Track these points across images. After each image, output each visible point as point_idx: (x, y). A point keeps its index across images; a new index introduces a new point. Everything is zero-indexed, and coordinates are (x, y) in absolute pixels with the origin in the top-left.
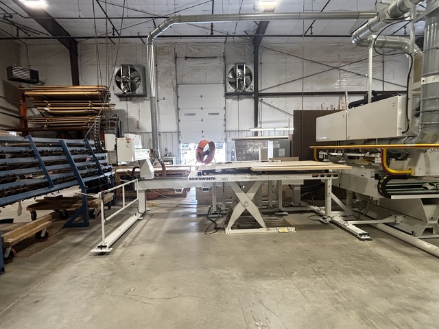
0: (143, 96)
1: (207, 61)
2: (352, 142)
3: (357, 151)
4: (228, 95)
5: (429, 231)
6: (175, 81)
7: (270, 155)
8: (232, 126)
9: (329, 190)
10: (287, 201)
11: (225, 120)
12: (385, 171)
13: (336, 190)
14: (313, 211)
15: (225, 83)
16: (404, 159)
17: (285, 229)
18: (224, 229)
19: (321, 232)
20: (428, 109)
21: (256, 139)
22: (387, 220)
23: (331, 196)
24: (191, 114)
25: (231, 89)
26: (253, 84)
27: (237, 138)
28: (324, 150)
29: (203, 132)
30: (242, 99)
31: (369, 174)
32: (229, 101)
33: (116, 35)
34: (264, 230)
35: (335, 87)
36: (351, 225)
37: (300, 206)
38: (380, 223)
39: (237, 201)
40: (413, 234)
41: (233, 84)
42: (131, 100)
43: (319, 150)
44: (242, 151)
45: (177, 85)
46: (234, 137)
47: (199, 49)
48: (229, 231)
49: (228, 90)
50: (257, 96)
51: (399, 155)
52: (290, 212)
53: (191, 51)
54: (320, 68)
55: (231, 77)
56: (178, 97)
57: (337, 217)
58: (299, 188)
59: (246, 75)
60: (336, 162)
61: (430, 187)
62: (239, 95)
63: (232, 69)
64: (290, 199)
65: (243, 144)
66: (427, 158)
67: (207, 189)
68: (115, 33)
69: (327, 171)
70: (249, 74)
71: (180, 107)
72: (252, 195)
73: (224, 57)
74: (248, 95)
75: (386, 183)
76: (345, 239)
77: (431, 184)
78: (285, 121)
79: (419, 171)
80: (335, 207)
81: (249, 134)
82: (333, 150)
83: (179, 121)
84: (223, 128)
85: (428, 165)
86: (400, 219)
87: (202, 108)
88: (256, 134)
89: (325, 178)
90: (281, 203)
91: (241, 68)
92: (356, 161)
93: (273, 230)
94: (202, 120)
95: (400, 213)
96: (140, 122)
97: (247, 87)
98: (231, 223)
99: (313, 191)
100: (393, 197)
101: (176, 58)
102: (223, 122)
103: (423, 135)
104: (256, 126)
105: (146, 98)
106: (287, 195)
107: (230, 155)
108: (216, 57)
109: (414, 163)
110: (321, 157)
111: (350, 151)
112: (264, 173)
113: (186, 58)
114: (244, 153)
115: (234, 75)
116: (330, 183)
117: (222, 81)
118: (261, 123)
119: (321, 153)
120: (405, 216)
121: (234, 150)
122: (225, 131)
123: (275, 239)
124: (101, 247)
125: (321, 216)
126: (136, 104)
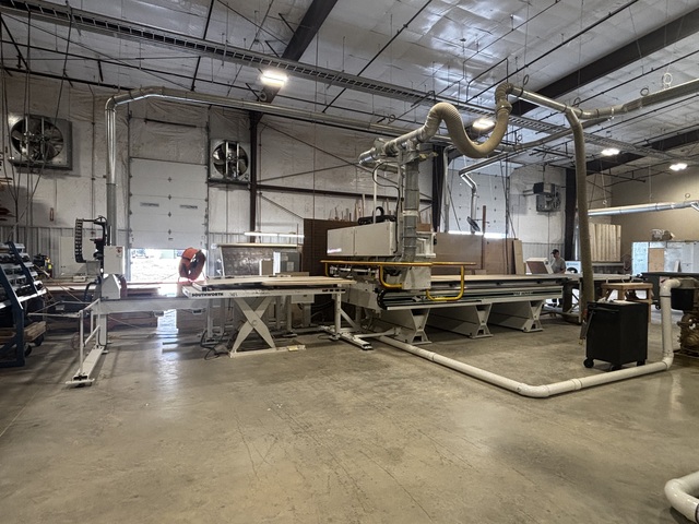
0: (66, 169)
1: (180, 129)
2: (361, 258)
3: (365, 267)
4: (211, 182)
5: (418, 339)
6: (126, 152)
7: (277, 268)
8: (217, 225)
9: (339, 306)
10: (296, 324)
11: (207, 217)
12: (383, 285)
13: (345, 306)
14: (323, 331)
15: (208, 164)
16: (397, 275)
17: (295, 348)
18: (227, 353)
19: (329, 348)
20: (408, 235)
21: (252, 247)
22: (388, 333)
23: (340, 313)
24: (150, 205)
25: (216, 174)
26: (248, 171)
27: (225, 243)
28: (335, 265)
29: (170, 232)
30: (232, 189)
31: (371, 288)
32: (213, 190)
33: (24, 68)
34: (273, 350)
35: (351, 188)
36: (357, 339)
37: (310, 327)
38: (382, 335)
39: (243, 320)
40: (406, 342)
41: (221, 168)
42: (39, 173)
43: (330, 265)
44: (232, 263)
45: (130, 158)
46: (220, 243)
47: (168, 111)
48: (234, 354)
49: (213, 176)
50: (254, 188)
51: (394, 271)
52: (299, 334)
53: (155, 111)
54: (332, 162)
55: (217, 157)
56: (130, 177)
57: (346, 333)
58: (309, 307)
59: (240, 158)
60: (345, 278)
61: (418, 300)
62: (228, 184)
63: (220, 147)
64: (299, 322)
65: (235, 252)
66: (412, 275)
67: (199, 311)
68: (22, 63)
69: (335, 286)
70: (244, 157)
71: (132, 191)
72: (261, 313)
73: (208, 129)
74: (242, 185)
75: (384, 295)
76: (350, 350)
77: (418, 297)
78: (291, 225)
79: (407, 286)
80: (344, 324)
81: (243, 239)
82: (343, 266)
83: (130, 213)
84: (203, 229)
85: (413, 280)
86: (398, 330)
87: (170, 198)
88: (252, 239)
89: (334, 292)
90: (290, 325)
91: (233, 147)
92: (364, 277)
93: (283, 350)
94: (170, 215)
95: (398, 326)
96: (57, 210)
97: (240, 174)
98: (236, 345)
99: (323, 309)
100: (389, 309)
101: (130, 117)
102: (203, 220)
103: (405, 255)
104: (252, 229)
105: (70, 173)
106: (296, 318)
107: (213, 268)
108: (195, 127)
109: (403, 279)
110: (332, 272)
111: (359, 266)
112: (276, 287)
113: (147, 120)
114: (236, 266)
115: (222, 155)
116: (339, 299)
117: (203, 160)
118: (259, 225)
119: (332, 268)
120: (402, 327)
121: (220, 261)
122: (207, 233)
123: (286, 357)
124: (80, 378)
125: (330, 334)
126: (51, 181)
